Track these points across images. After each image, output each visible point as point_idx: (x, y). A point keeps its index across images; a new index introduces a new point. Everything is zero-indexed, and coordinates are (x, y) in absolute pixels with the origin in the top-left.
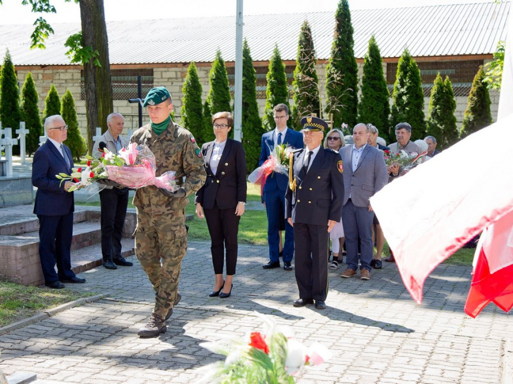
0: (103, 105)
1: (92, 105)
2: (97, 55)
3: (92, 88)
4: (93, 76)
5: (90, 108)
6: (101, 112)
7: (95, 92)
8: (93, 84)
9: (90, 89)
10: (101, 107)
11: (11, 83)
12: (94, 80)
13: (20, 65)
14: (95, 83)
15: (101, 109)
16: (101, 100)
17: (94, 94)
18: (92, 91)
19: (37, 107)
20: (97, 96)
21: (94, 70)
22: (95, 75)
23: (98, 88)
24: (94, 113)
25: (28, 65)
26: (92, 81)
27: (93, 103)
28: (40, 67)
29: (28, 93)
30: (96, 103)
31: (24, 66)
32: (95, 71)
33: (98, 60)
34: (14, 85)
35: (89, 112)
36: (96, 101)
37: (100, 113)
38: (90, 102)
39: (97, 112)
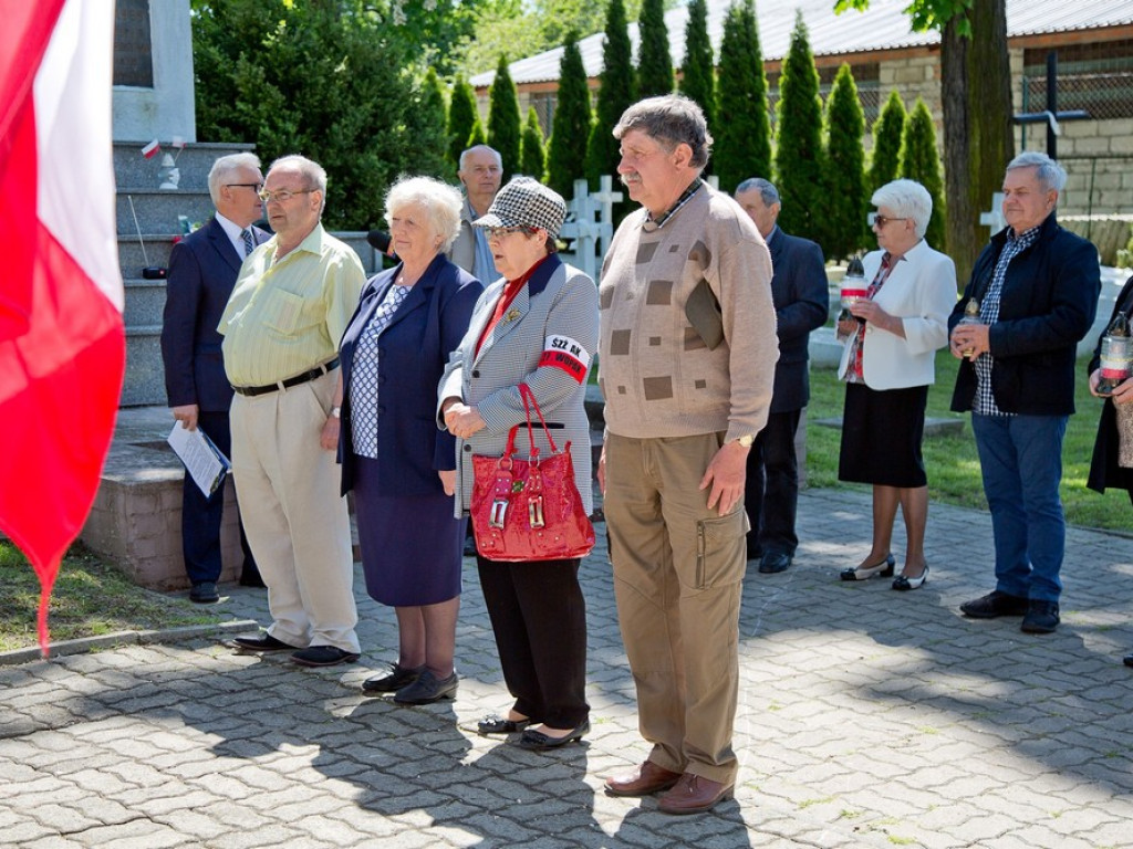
0: (982, 136)
1: (955, 134)
2: (966, 9)
3: (957, 92)
4: (959, 63)
5: (950, 144)
6: (977, 151)
7: (964, 103)
8: (960, 83)
9: (953, 94)
10: (978, 138)
11: (803, 92)
12: (963, 72)
13: (882, 50)
14: (964, 80)
15: (977, 144)
16: (976, 121)
17: (960, 108)
18: (956, 100)
19: (861, 146)
20: (968, 113)
21: (962, 47)
22: (964, 58)
23: (972, 92)
24: (960, 156)
25: (901, 48)
26: (958, 75)
27: (958, 130)
28: (926, 49)
29: (839, 114)
30: (966, 128)
31: (892, 49)
32: (965, 49)
33: (968, 23)
34: (811, 98)
35: (949, 152)
36: (965, 125)
37: (973, 154)
38: (951, 128)
39: (966, 153)
